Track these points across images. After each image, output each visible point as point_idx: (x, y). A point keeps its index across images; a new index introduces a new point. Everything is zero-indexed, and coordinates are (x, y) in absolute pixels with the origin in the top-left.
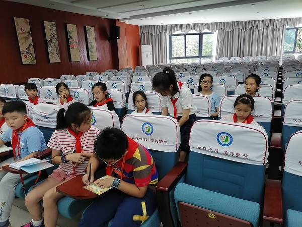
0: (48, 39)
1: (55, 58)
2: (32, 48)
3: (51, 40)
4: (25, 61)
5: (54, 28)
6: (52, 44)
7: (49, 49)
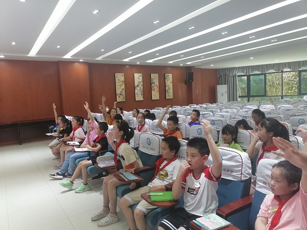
0: (136, 85)
1: (139, 97)
2: (124, 91)
3: (138, 86)
4: (119, 100)
5: (141, 78)
6: (139, 88)
7: (136, 91)
